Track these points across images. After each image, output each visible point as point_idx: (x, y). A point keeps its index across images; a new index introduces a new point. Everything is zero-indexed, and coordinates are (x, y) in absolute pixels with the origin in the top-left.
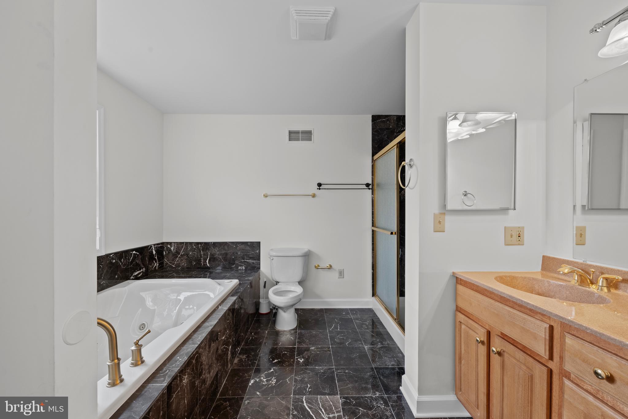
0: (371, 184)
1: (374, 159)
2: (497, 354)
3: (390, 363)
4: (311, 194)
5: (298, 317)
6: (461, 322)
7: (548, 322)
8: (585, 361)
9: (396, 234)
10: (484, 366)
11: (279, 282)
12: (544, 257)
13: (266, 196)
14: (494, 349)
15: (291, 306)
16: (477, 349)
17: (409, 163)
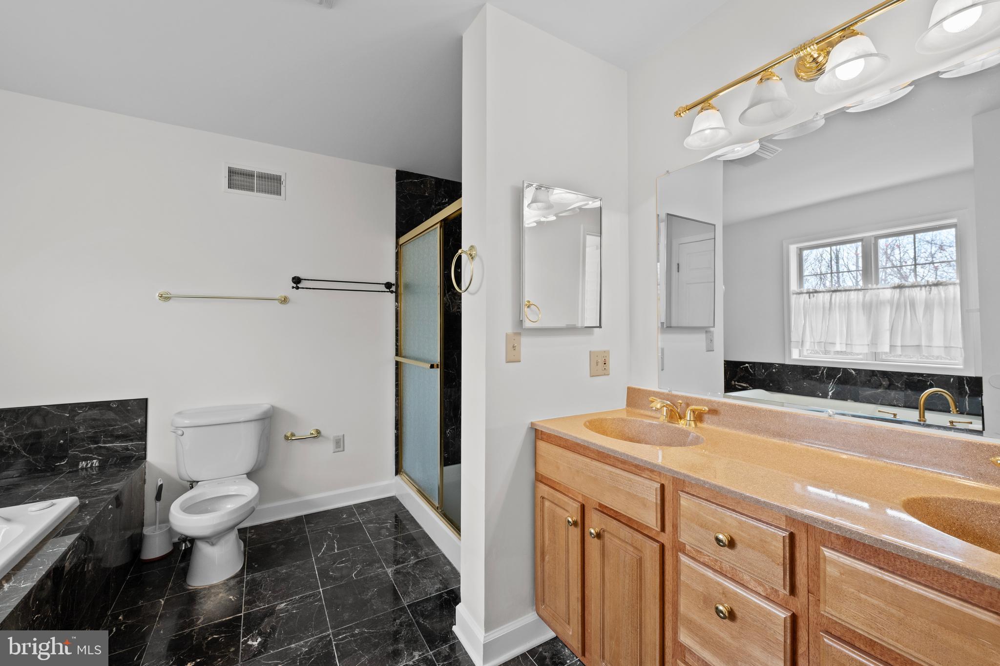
0: (394, 285)
1: (400, 243)
2: (595, 538)
3: (432, 588)
4: (277, 297)
5: (245, 546)
6: (543, 498)
7: (657, 479)
8: (704, 525)
9: (439, 367)
10: (578, 558)
11: (198, 482)
12: (628, 388)
13: (165, 297)
14: (593, 531)
15: (229, 530)
16: (567, 534)
17: (469, 252)
